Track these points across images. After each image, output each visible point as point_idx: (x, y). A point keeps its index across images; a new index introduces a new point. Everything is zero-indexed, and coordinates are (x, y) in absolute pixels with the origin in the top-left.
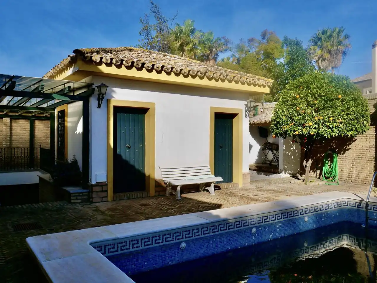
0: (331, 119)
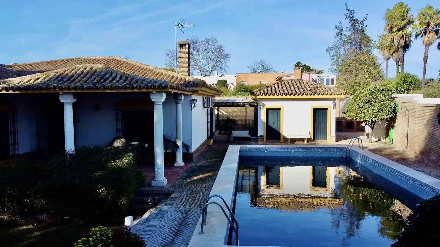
0: (363, 112)
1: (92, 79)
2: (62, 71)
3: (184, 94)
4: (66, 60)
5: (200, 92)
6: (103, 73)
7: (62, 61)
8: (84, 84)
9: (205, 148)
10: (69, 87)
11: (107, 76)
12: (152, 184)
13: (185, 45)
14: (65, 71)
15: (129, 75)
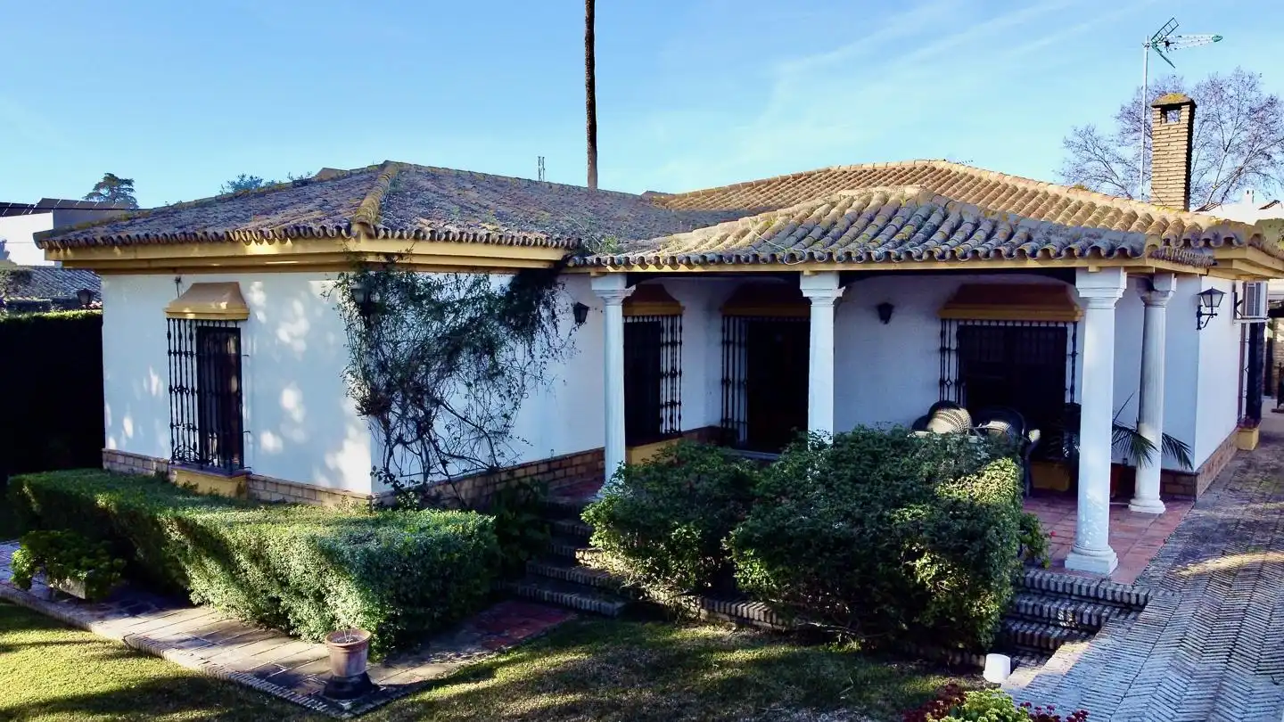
1: (890, 230)
2: (804, 208)
3: (1177, 274)
4: (795, 178)
5: (1236, 265)
6: (922, 212)
7: (784, 180)
8: (871, 245)
9: (1232, 460)
10: (830, 255)
11: (935, 219)
12: (1068, 565)
13: (1178, 107)
14: (813, 210)
15: (1004, 215)
